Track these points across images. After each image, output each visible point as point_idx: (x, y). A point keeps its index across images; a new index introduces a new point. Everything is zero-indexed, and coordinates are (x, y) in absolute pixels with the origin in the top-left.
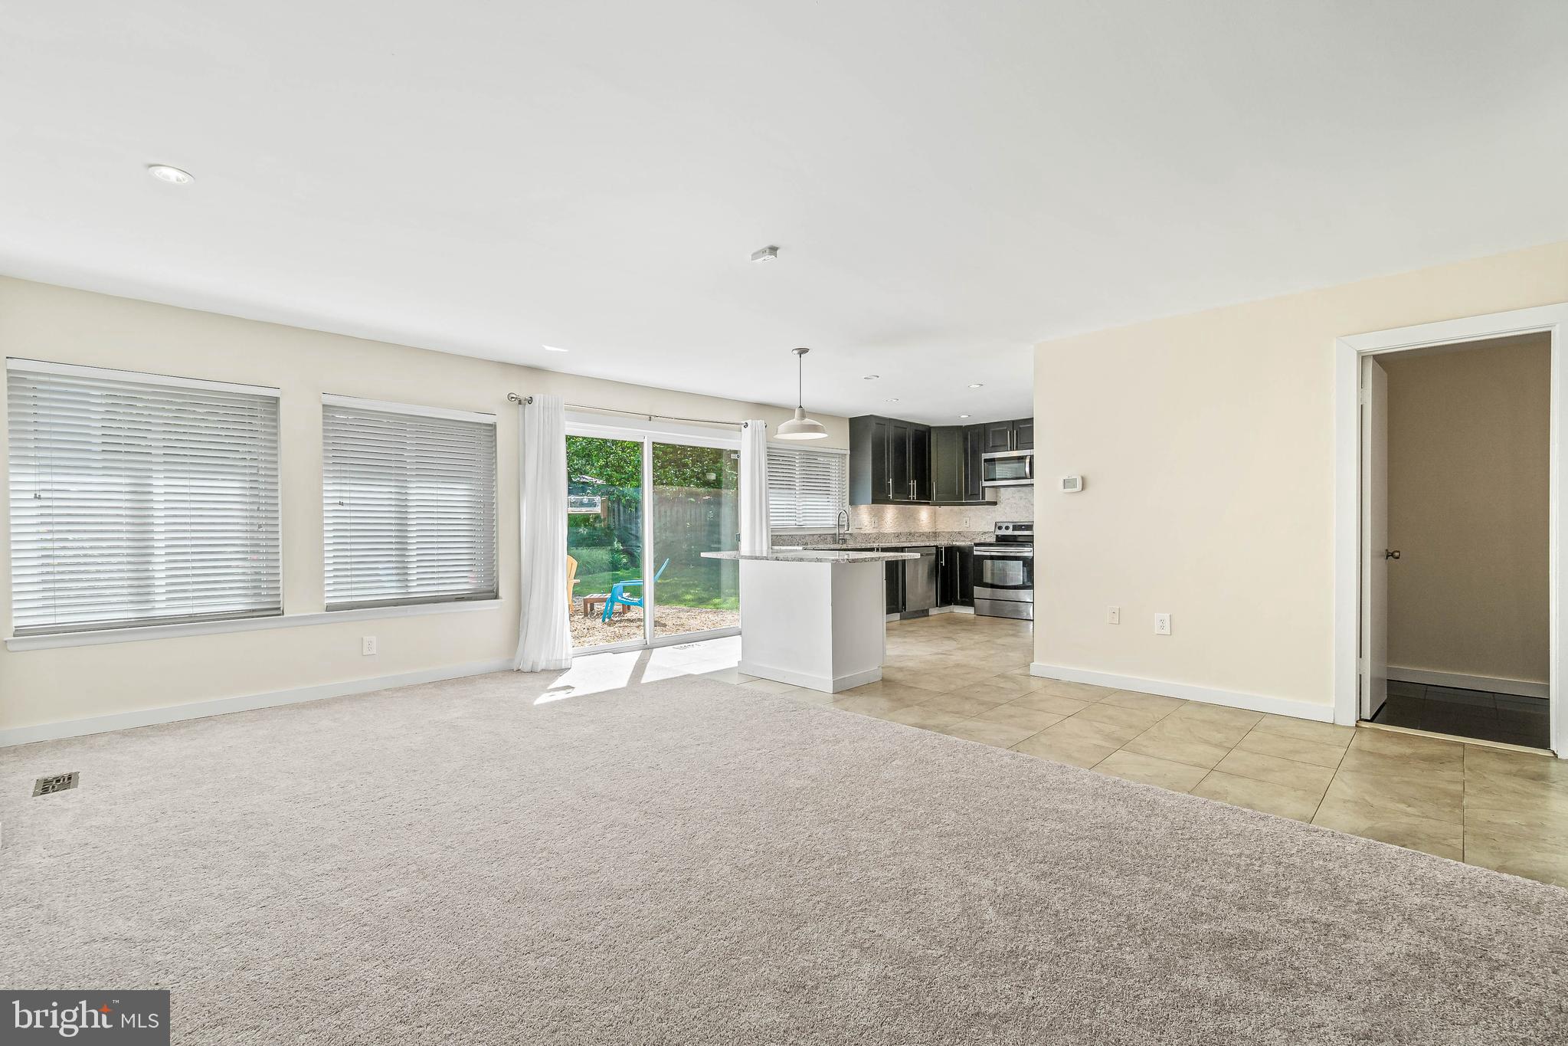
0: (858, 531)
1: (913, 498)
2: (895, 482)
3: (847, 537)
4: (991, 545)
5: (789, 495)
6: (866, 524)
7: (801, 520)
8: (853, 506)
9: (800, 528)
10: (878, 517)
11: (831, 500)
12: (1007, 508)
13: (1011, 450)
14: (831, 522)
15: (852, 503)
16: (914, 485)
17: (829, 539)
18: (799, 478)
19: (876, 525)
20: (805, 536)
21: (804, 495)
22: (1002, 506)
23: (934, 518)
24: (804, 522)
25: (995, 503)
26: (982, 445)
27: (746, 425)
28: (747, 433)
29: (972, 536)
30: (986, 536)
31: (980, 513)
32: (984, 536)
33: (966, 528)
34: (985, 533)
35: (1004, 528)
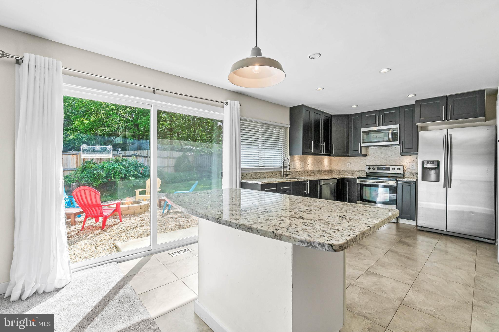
0: (294, 170)
1: (324, 152)
2: (314, 143)
3: (288, 173)
4: (364, 178)
5: (255, 149)
6: (297, 166)
7: (262, 163)
8: (291, 156)
9: (261, 168)
10: (304, 162)
11: (279, 153)
12: (373, 158)
13: (378, 126)
14: (279, 165)
15: (290, 154)
16: (324, 145)
17: (278, 174)
18: (261, 139)
19: (303, 167)
20: (264, 173)
21: (264, 150)
22: (370, 157)
23: (330, 162)
24: (264, 165)
25: (366, 155)
26: (360, 125)
27: (227, 104)
28: (227, 108)
29: (352, 172)
30: (360, 173)
31: (356, 161)
32: (359, 173)
33: (348, 168)
34: (359, 171)
35: (372, 169)
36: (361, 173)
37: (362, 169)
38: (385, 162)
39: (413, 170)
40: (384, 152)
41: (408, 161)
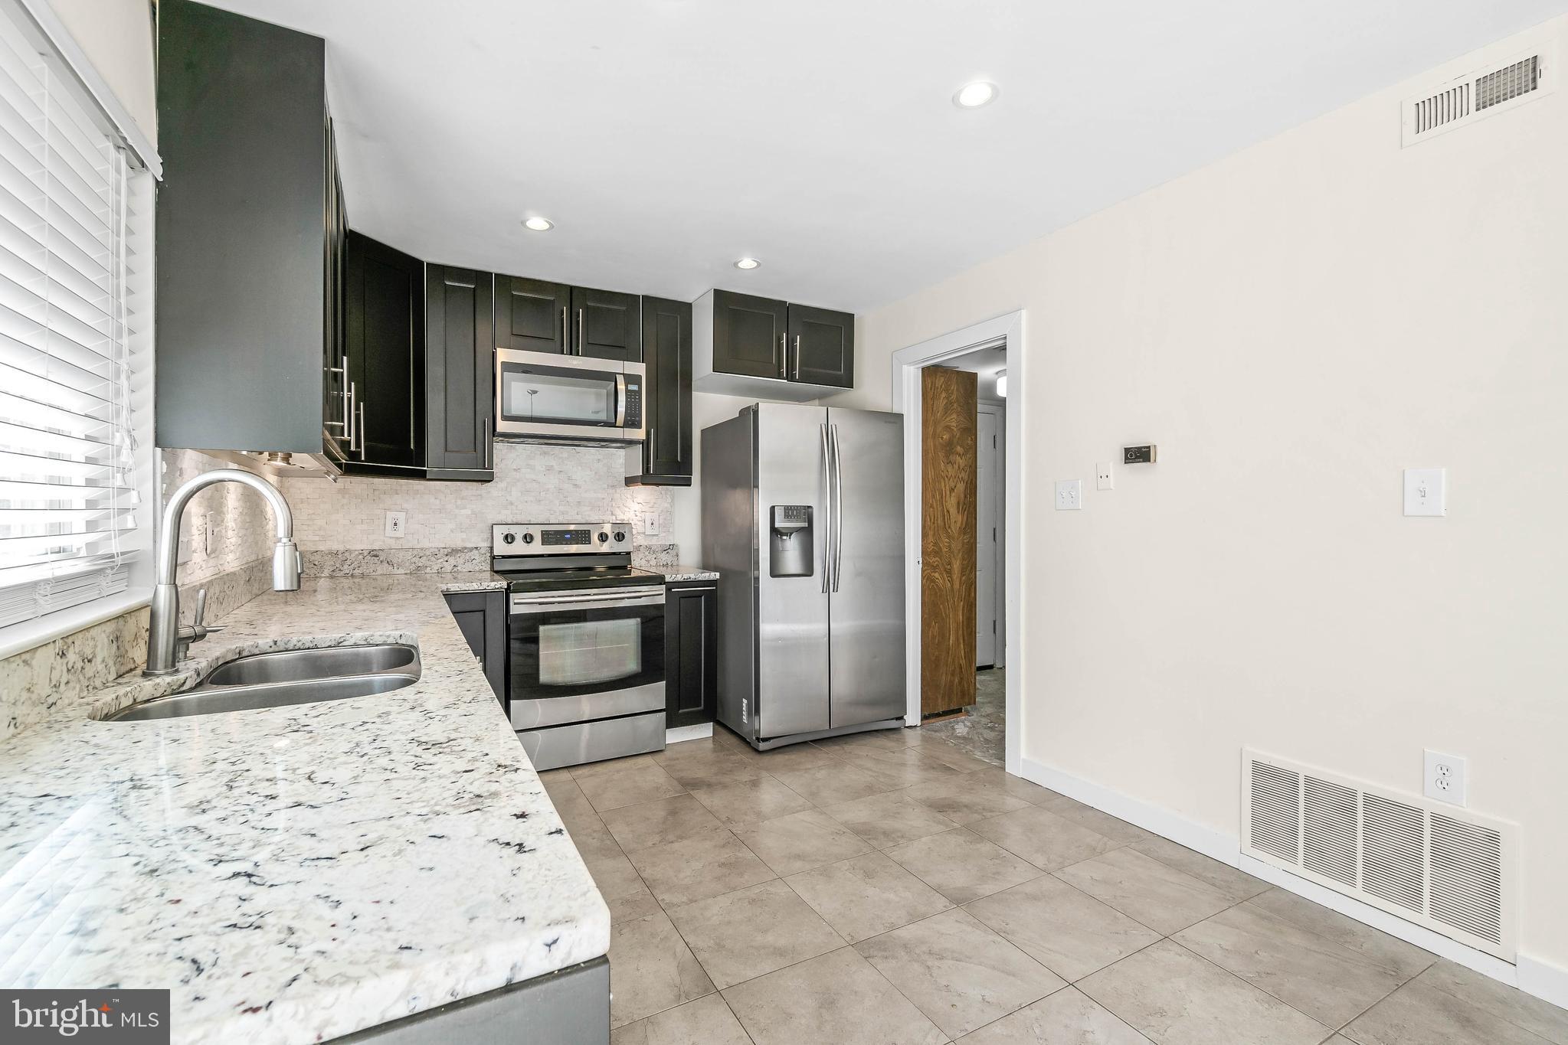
29: (416, 560)
30: (459, 560)
31: (438, 502)
32: (452, 561)
33: (393, 541)
34: (454, 552)
35: (519, 538)
36: (461, 561)
37: (463, 540)
38: (562, 508)
39: (655, 537)
40: (557, 468)
41: (637, 507)
